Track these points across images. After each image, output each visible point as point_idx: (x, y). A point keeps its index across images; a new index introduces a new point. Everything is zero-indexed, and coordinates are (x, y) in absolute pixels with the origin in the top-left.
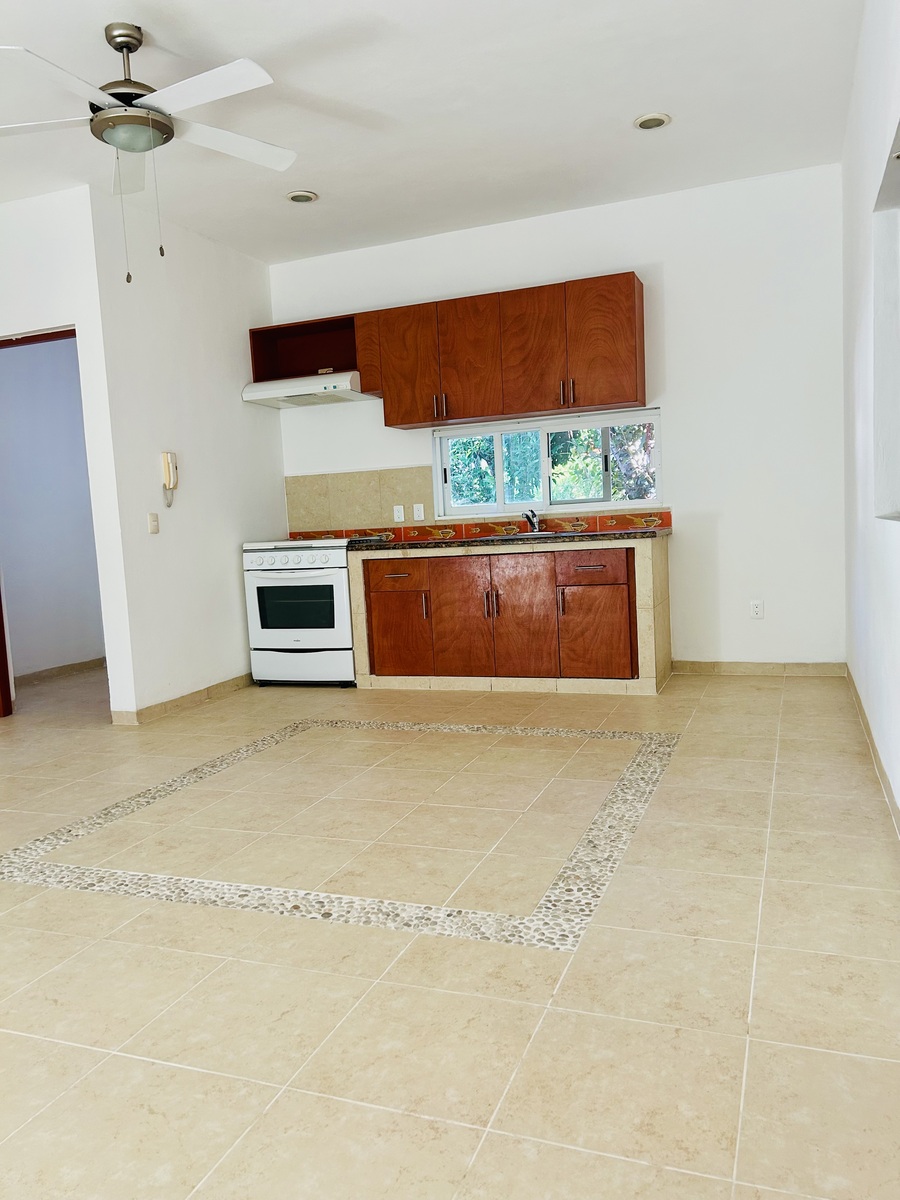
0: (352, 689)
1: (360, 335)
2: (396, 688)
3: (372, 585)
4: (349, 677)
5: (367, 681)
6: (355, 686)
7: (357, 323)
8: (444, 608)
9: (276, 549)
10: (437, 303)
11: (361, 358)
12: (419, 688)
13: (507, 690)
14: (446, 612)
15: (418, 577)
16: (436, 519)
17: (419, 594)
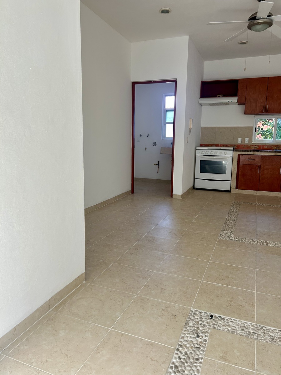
0: (230, 193)
1: (240, 86)
2: (245, 193)
3: (241, 162)
4: (229, 189)
5: (234, 191)
6: (230, 192)
7: (240, 82)
8: (265, 171)
9: (208, 149)
10: (268, 78)
11: (239, 92)
12: (253, 194)
14: (265, 172)
15: (257, 161)
16: (253, 143)
17: (257, 166)
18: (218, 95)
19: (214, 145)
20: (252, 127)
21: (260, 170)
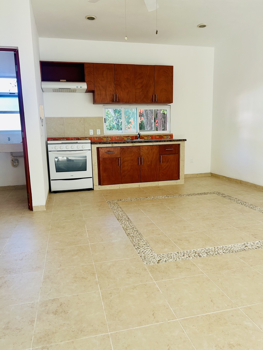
1: (86, 70)
2: (109, 189)
3: (100, 156)
4: (92, 187)
5: (97, 188)
6: (93, 189)
7: (85, 66)
8: (125, 162)
9: (62, 143)
10: (114, 64)
11: (87, 78)
12: (116, 188)
13: (144, 186)
14: (126, 164)
15: (117, 153)
16: (104, 134)
17: (118, 159)
18: (61, 80)
19: (64, 138)
20: (102, 118)
21: (120, 163)
